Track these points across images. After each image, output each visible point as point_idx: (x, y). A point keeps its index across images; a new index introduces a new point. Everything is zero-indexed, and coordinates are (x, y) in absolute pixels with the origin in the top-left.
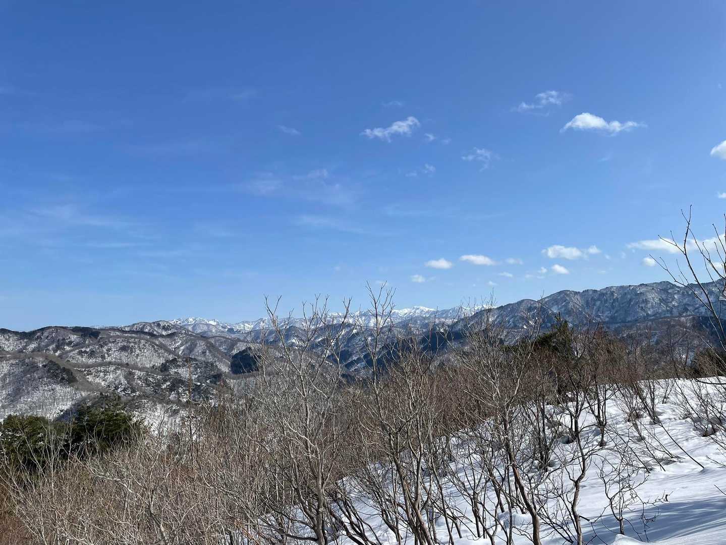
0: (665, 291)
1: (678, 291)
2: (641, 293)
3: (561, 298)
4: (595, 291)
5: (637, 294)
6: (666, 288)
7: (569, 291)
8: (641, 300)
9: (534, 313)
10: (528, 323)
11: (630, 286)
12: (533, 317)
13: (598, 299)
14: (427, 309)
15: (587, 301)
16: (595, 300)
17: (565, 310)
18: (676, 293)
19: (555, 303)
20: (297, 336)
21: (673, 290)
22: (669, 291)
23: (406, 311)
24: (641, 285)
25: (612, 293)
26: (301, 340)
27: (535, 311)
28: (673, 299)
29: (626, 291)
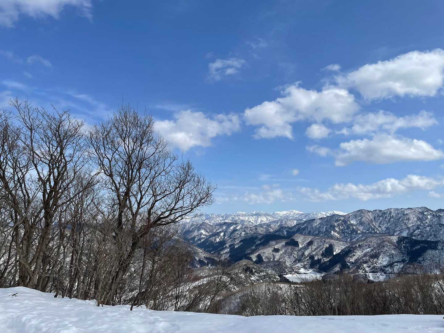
0: (422, 213)
1: (431, 213)
2: (407, 214)
3: (359, 214)
4: (380, 211)
5: (404, 215)
6: (423, 212)
7: (364, 210)
8: (406, 218)
9: (339, 223)
10: (335, 229)
11: (402, 209)
12: (339, 225)
13: (382, 216)
14: (298, 212)
15: (375, 217)
16: (379, 216)
17: (360, 222)
18: (429, 215)
19: (355, 217)
20: (205, 229)
21: (428, 212)
22: (425, 213)
23: (285, 212)
24: (408, 208)
25: (390, 213)
26: (207, 231)
27: (340, 222)
28: (427, 218)
29: (399, 212)
